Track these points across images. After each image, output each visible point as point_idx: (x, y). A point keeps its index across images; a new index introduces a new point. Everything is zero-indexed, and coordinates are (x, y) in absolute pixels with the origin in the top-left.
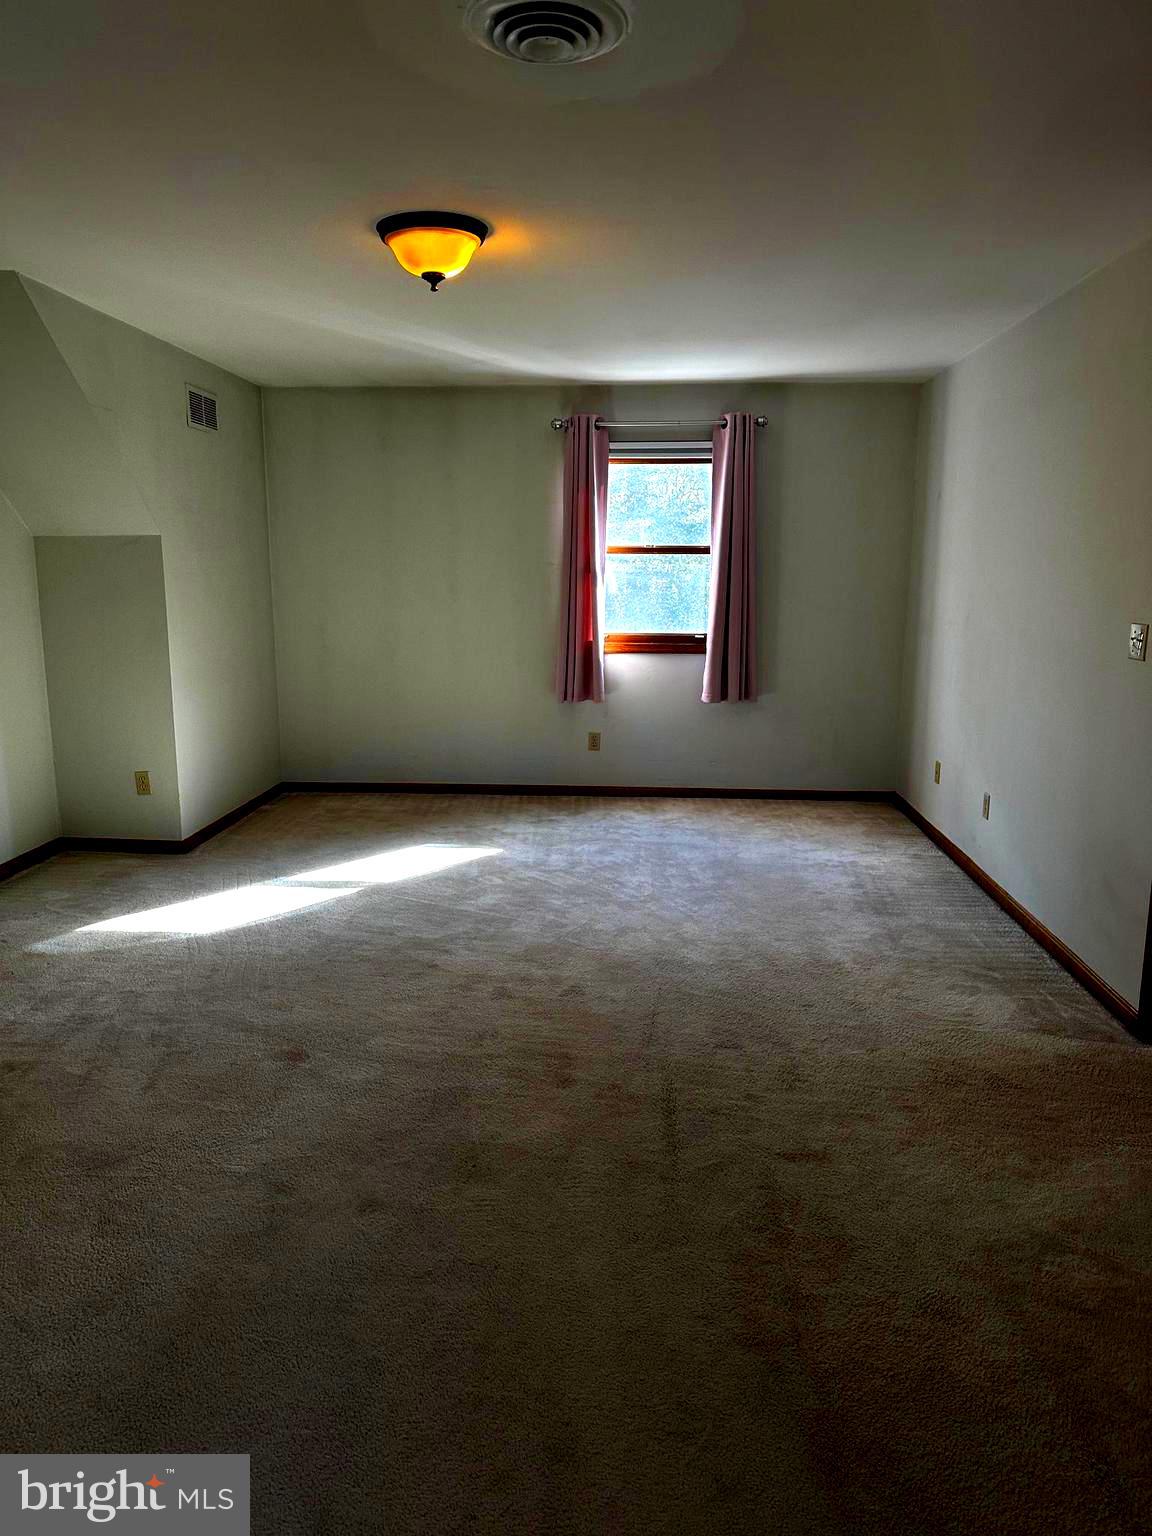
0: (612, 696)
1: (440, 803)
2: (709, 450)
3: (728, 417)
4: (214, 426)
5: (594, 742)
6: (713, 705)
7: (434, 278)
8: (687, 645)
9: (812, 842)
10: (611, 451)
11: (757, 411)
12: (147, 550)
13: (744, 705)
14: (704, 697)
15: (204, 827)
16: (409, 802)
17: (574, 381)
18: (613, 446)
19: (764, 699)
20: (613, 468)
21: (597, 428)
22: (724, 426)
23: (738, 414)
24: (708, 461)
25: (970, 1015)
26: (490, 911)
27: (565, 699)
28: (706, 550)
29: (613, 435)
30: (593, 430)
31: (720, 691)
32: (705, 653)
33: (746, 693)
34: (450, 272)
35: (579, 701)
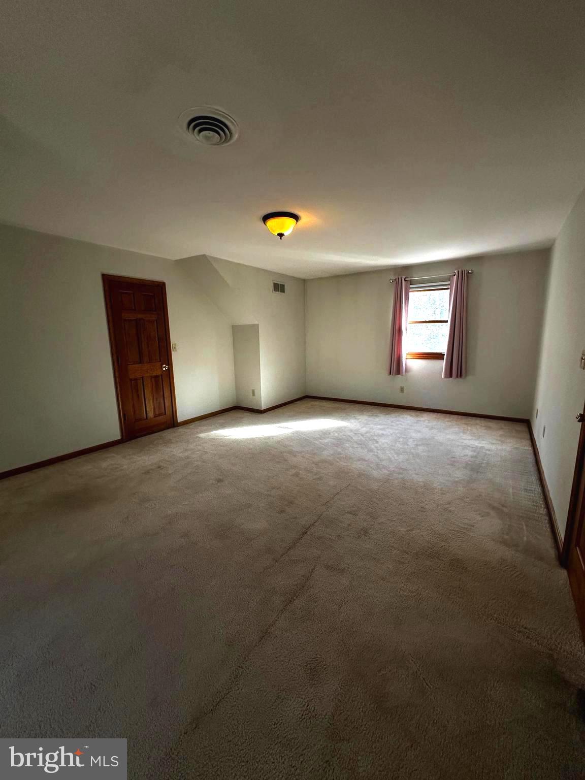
0: (409, 374)
1: (347, 405)
2: (449, 285)
3: (456, 271)
4: (284, 292)
5: (402, 389)
6: (446, 379)
7: (281, 235)
8: (438, 356)
9: (472, 436)
10: (410, 288)
11: (469, 268)
12: (255, 328)
13: (459, 380)
14: (443, 377)
15: (270, 407)
16: (337, 405)
17: (398, 265)
18: (411, 286)
19: (470, 378)
20: (411, 294)
21: (405, 280)
22: (454, 275)
23: (460, 270)
24: (448, 289)
25: (473, 526)
26: (323, 444)
27: (390, 374)
28: (446, 322)
29: (411, 283)
30: (403, 281)
31: (449, 374)
32: (444, 359)
33: (460, 375)
34: (287, 233)
35: (395, 375)
